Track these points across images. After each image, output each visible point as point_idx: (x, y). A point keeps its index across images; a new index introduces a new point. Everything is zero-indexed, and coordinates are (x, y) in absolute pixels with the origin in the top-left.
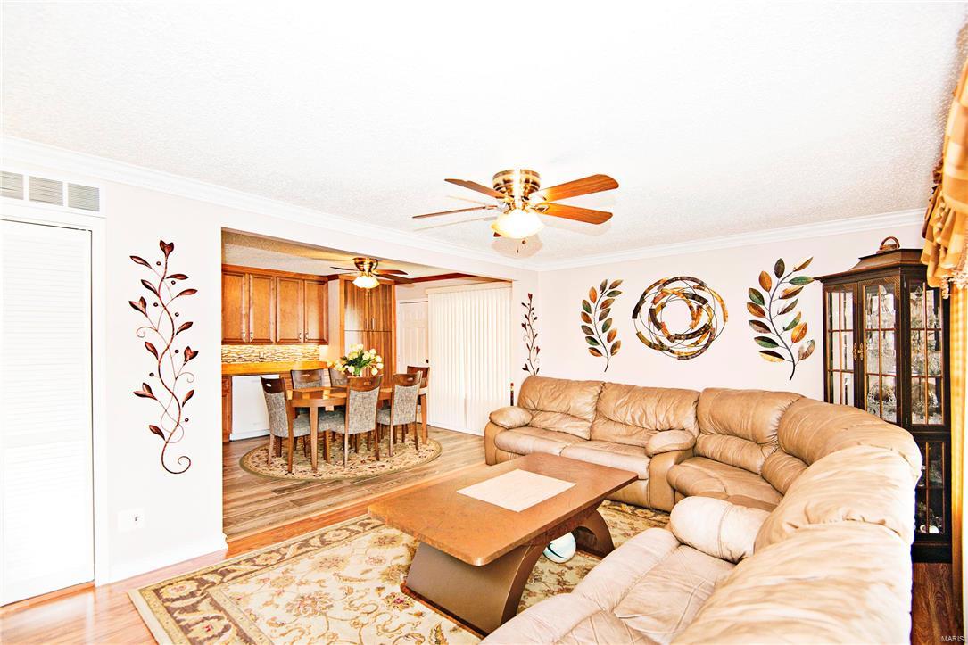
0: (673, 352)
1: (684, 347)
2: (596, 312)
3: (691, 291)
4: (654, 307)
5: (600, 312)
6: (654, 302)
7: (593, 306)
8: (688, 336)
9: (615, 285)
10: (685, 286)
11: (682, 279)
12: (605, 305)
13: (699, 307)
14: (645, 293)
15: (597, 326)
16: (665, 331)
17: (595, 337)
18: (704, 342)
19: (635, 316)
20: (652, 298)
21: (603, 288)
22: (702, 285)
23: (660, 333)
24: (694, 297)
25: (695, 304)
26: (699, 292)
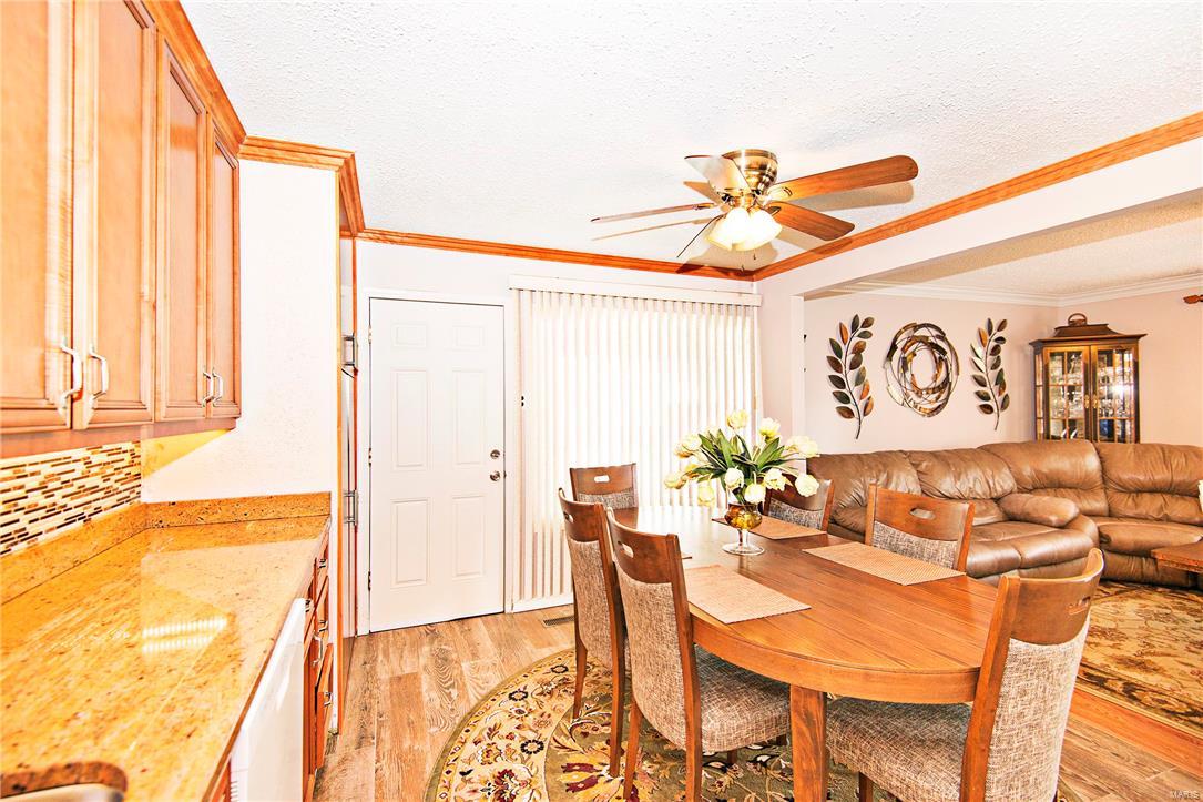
0: (920, 409)
1: (928, 402)
2: (847, 357)
3: (933, 340)
4: (905, 355)
5: (851, 358)
6: (904, 350)
8: (931, 391)
9: (868, 323)
10: (928, 334)
11: (928, 326)
12: (858, 350)
13: (940, 358)
14: (896, 339)
15: (849, 378)
16: (914, 385)
17: (846, 391)
18: (943, 397)
20: (902, 344)
21: (854, 327)
22: (942, 337)
24: (937, 347)
25: (937, 355)
26: (940, 343)
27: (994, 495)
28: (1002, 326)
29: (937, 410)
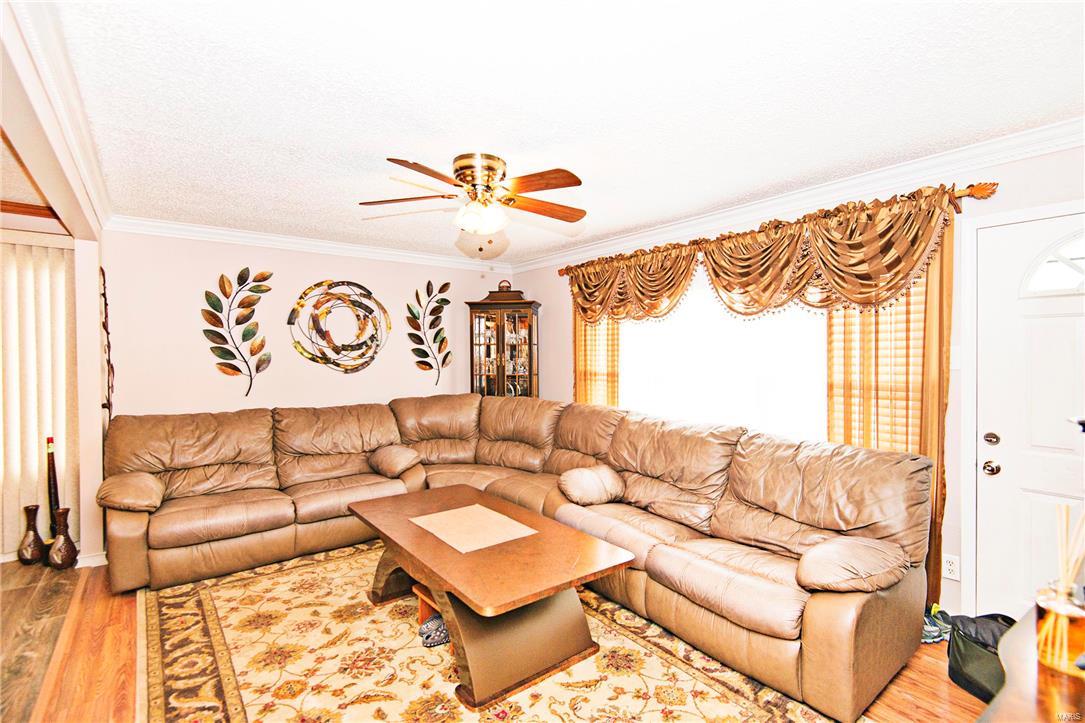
0: (338, 365)
1: (349, 359)
2: (230, 312)
3: (356, 298)
4: (317, 312)
5: (237, 312)
6: (316, 307)
7: (225, 302)
8: (353, 348)
9: (263, 278)
10: (351, 293)
11: (349, 284)
12: (247, 304)
13: (366, 317)
14: (304, 295)
15: (234, 333)
16: (330, 341)
17: (229, 347)
18: (369, 354)
19: (290, 322)
20: (313, 301)
21: (242, 279)
22: (368, 295)
23: (323, 343)
24: (360, 305)
25: (362, 313)
26: (365, 301)
27: (367, 448)
28: (444, 288)
29: (355, 369)
